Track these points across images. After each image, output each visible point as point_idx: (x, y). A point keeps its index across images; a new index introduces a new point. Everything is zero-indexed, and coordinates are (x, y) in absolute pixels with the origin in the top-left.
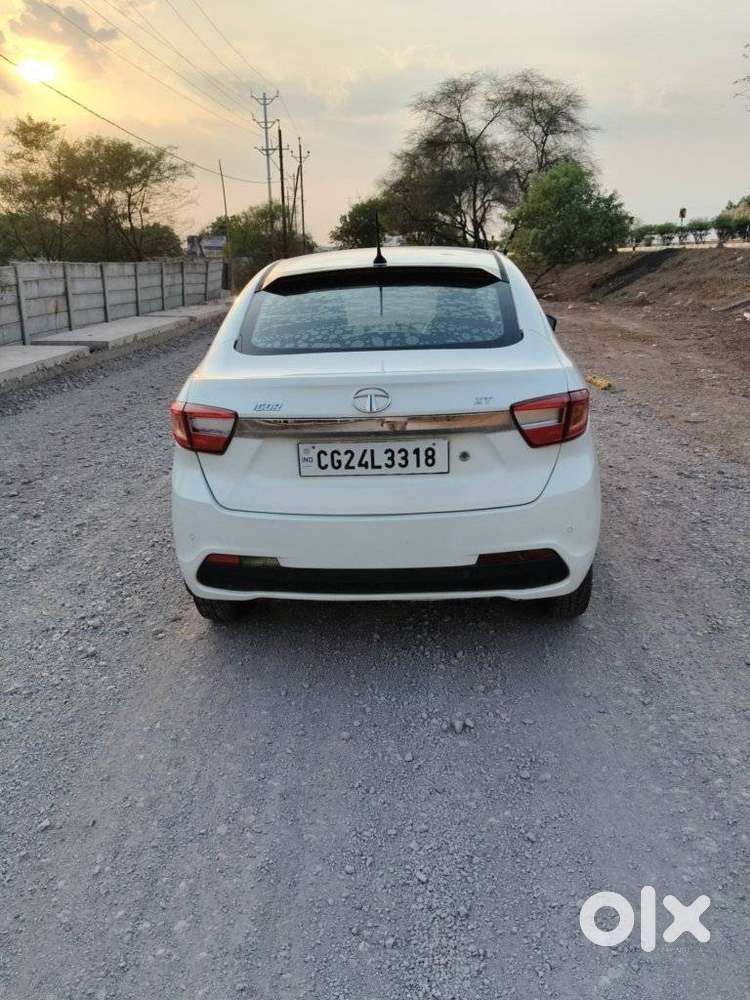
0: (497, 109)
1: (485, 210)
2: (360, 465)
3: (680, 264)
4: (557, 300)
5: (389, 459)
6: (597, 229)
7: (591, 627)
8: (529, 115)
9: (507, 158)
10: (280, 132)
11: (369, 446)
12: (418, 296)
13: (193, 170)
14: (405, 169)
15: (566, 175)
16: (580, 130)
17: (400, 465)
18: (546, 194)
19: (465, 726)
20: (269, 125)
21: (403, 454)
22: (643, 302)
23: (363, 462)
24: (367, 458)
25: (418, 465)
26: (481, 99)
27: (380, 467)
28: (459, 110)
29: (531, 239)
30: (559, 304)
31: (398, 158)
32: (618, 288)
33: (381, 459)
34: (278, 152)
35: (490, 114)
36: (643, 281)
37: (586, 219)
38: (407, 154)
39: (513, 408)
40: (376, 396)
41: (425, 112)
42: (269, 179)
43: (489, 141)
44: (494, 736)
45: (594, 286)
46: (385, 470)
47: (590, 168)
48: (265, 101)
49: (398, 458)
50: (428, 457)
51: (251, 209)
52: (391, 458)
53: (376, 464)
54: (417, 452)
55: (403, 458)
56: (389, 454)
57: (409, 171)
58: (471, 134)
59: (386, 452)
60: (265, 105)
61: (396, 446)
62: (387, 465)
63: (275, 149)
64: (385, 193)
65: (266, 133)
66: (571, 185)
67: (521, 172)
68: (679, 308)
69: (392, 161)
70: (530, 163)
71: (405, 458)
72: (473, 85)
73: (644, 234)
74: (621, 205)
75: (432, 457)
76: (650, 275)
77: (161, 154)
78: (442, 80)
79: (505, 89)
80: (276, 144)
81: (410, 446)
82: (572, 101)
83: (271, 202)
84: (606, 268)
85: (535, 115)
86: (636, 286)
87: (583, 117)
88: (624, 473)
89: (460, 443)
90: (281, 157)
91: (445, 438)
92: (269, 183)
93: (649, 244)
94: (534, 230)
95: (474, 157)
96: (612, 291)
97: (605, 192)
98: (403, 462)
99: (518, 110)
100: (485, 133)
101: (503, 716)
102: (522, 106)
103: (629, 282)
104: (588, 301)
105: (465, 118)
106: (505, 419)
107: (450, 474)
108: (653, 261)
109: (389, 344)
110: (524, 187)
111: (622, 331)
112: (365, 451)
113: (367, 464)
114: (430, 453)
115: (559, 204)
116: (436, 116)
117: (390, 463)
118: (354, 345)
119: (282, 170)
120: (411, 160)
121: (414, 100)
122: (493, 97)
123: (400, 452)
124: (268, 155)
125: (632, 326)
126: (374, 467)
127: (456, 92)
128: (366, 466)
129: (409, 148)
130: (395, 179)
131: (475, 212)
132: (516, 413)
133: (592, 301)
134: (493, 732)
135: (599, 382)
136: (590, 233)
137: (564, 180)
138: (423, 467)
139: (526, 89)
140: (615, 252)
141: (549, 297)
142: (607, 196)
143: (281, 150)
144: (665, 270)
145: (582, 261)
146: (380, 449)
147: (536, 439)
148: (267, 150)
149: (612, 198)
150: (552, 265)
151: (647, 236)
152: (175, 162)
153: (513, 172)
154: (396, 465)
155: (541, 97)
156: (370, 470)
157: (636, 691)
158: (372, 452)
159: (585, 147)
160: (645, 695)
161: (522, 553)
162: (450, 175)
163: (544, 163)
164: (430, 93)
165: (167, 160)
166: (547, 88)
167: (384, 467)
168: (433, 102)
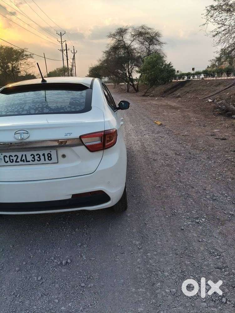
0: (134, 37)
1: (132, 69)
2: (21, 161)
3: (191, 84)
4: (153, 97)
5: (33, 158)
6: (165, 74)
7: (129, 215)
8: (144, 39)
9: (139, 53)
10: (66, 44)
11: (24, 153)
12: (54, 94)
13: (33, 56)
14: (107, 56)
15: (155, 57)
16: (160, 44)
17: (37, 160)
18: (149, 63)
19: (67, 262)
20: (63, 42)
21: (38, 156)
22: (179, 97)
23: (22, 160)
24: (24, 158)
25: (45, 160)
26: (130, 34)
27: (29, 161)
28: (122, 37)
29: (145, 77)
30: (153, 98)
31: (105, 53)
32: (172, 92)
33: (30, 158)
34: (65, 51)
35: (132, 39)
36: (179, 90)
37: (162, 71)
38: (107, 52)
39: (81, 137)
40: (23, 133)
41: (112, 38)
42: (63, 59)
43: (133, 47)
44: (78, 266)
45: (165, 92)
46: (31, 163)
47: (163, 55)
48: (61, 35)
49: (36, 158)
50: (49, 157)
51: (57, 69)
52: (34, 158)
53: (28, 160)
54: (44, 155)
55: (38, 158)
56: (33, 156)
57: (108, 57)
58: (126, 45)
59: (31, 155)
60: (61, 36)
61: (35, 153)
62: (32, 160)
63: (65, 50)
64: (101, 64)
65: (62, 45)
66: (157, 60)
67: (142, 57)
68: (189, 98)
69: (102, 54)
70: (145, 54)
71: (39, 157)
72: (126, 30)
73: (182, 76)
74: (172, 67)
75: (50, 157)
76: (182, 88)
77: (23, 51)
78: (117, 28)
79: (136, 31)
80: (65, 48)
81: (41, 153)
82: (157, 34)
83: (64, 67)
84: (169, 86)
85: (146, 39)
86: (177, 92)
87: (161, 39)
88: (157, 154)
89: (62, 151)
90: (67, 52)
91: (55, 149)
92: (63, 61)
93: (183, 79)
94: (146, 75)
95: (128, 52)
96: (170, 94)
97: (167, 62)
98: (39, 159)
99: (141, 37)
100: (131, 45)
101: (84, 257)
102: (142, 36)
103: (175, 91)
104: (162, 97)
105: (125, 40)
106: (78, 142)
107: (59, 163)
108: (183, 84)
109: (37, 112)
110: (143, 61)
111: (170, 106)
112: (22, 155)
113: (24, 160)
114: (49, 155)
115: (153, 67)
116: (115, 39)
117: (33, 159)
118: (23, 113)
119: (67, 57)
120: (108, 53)
121: (108, 34)
122: (133, 33)
123: (37, 155)
124: (62, 52)
125: (174, 104)
126: (27, 161)
127: (121, 32)
128: (24, 161)
129: (107, 49)
130: (104, 59)
131: (129, 69)
132: (82, 139)
133: (163, 97)
134: (78, 264)
135: (158, 123)
136: (163, 75)
137: (155, 59)
138: (47, 161)
139: (143, 31)
140: (171, 81)
141: (151, 96)
142: (168, 63)
143: (67, 50)
144: (186, 86)
145: (161, 84)
146: (28, 154)
147: (92, 149)
148: (62, 50)
149: (169, 64)
150: (151, 86)
151: (183, 77)
152: (27, 53)
153: (140, 57)
154: (36, 160)
155: (148, 33)
156: (25, 163)
157: (137, 243)
158: (25, 155)
159: (162, 49)
160: (140, 244)
161: (90, 192)
162: (121, 58)
163: (149, 53)
164: (113, 32)
165: (25, 53)
166: (149, 31)
167: (31, 161)
168: (114, 35)
